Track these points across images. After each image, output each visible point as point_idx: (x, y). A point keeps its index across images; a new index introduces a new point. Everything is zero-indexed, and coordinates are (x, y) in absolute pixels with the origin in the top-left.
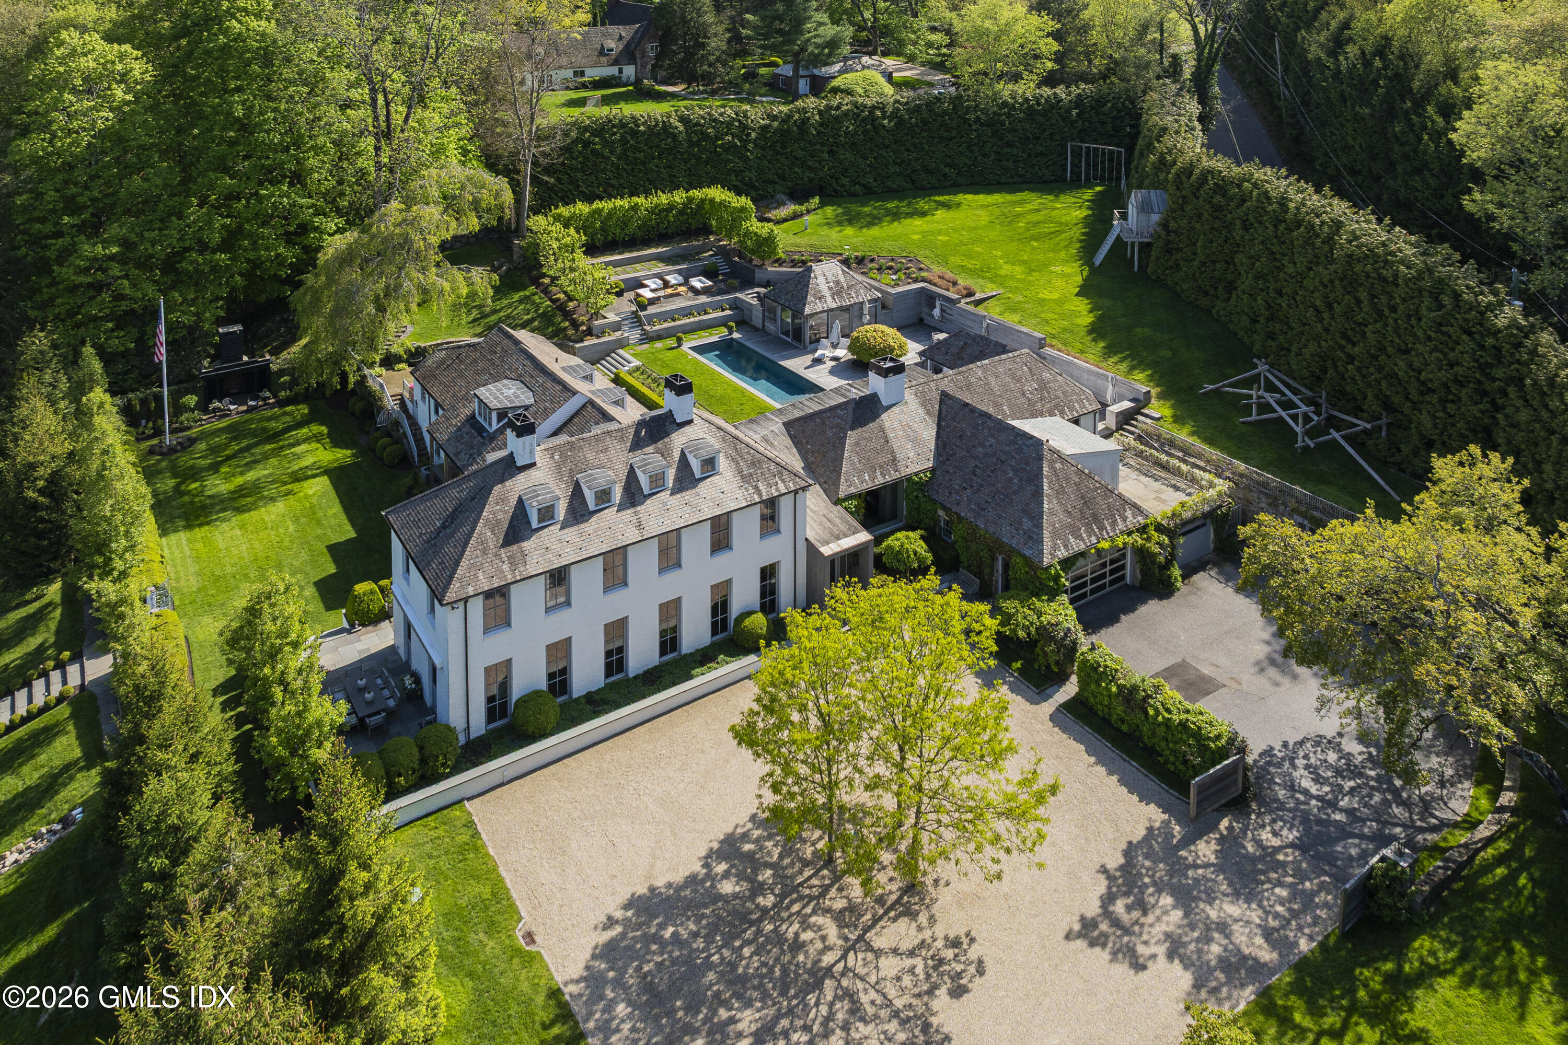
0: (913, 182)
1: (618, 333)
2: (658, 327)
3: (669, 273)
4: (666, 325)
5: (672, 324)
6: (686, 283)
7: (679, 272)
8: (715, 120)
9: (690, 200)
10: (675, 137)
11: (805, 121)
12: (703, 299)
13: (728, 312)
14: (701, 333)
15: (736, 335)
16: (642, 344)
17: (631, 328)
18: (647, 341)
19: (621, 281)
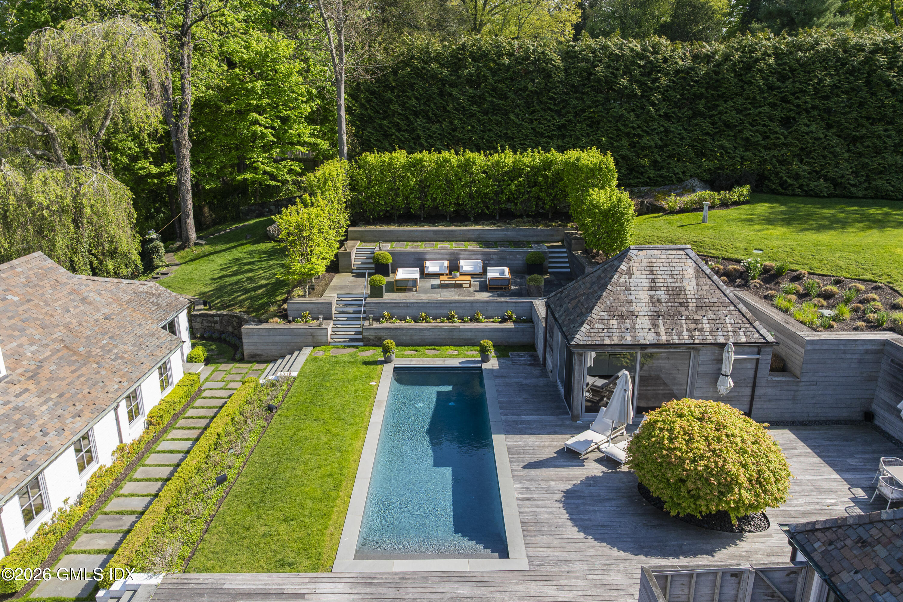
2: (387, 325)
3: (471, 256)
4: (398, 325)
12: (482, 297)
15: (491, 365)
16: (348, 347)
17: (349, 319)
18: (362, 344)
19: (393, 254)
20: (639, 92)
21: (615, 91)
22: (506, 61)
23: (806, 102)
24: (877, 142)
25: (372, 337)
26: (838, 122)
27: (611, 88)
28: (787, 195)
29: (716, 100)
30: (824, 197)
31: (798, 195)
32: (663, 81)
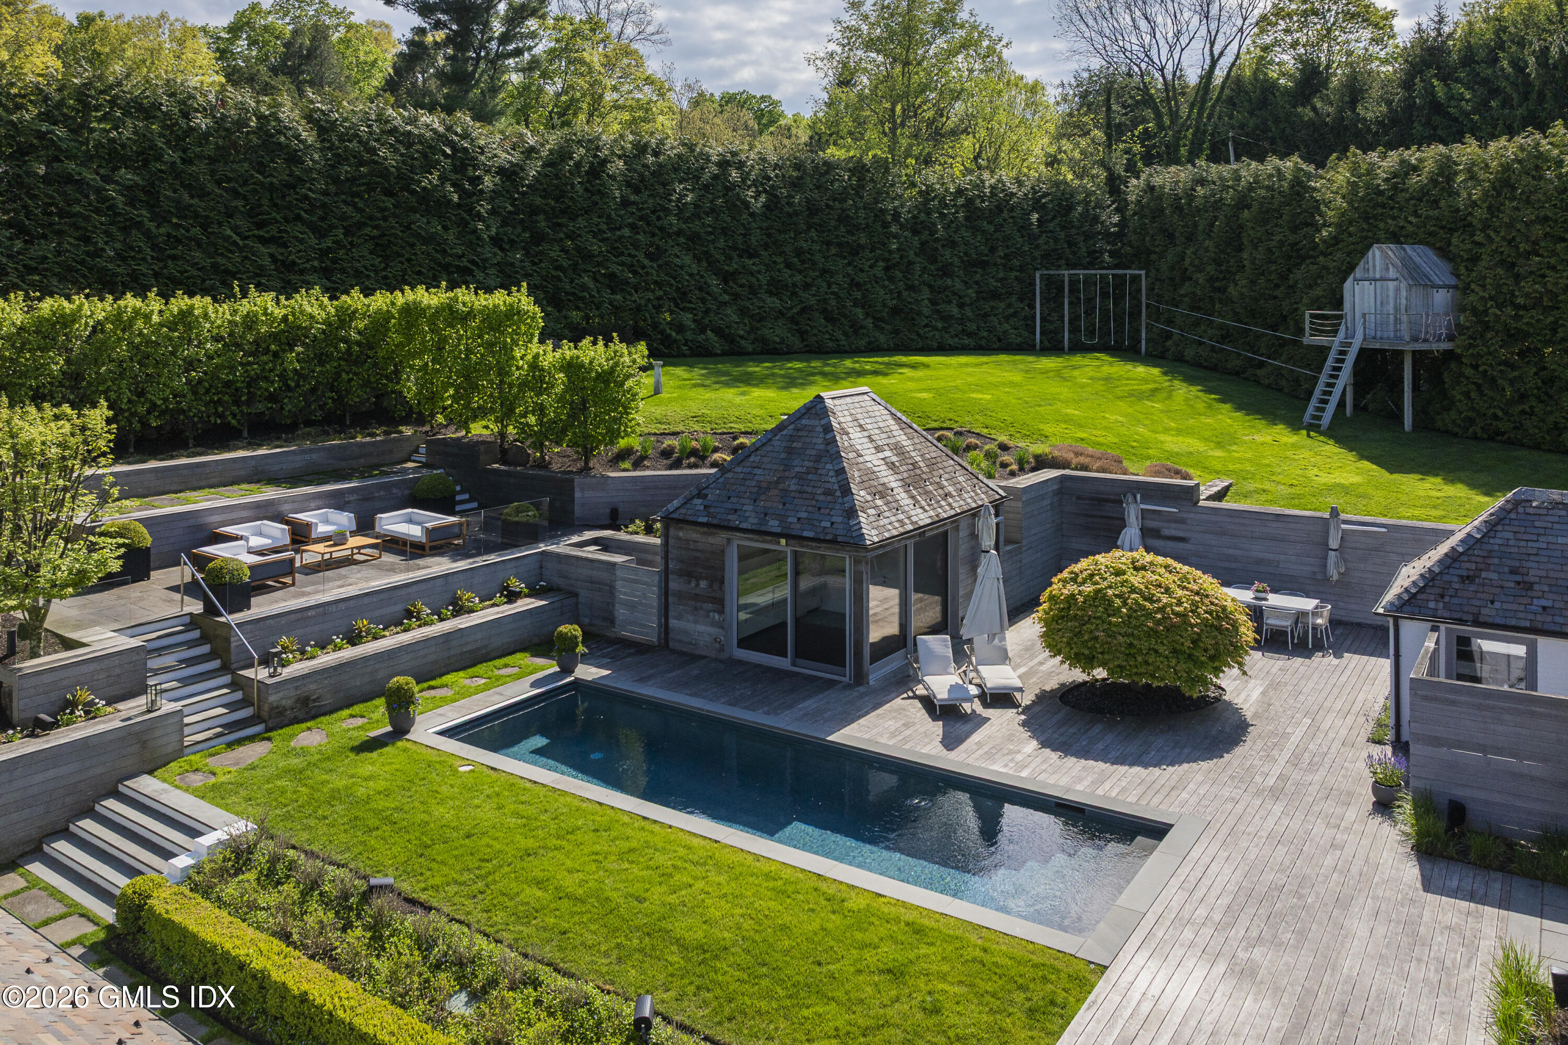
0: (802, 334)
1: (134, 707)
2: (297, 668)
3: (304, 504)
4: (326, 659)
5: (349, 653)
6: (365, 526)
7: (338, 502)
8: (394, 131)
9: (345, 317)
10: (294, 158)
11: (598, 168)
12: (440, 566)
13: (525, 604)
14: (458, 679)
15: (587, 672)
16: (240, 742)
17: (186, 681)
18: (259, 728)
19: (146, 522)
20: (455, 198)
21: (414, 192)
22: (201, 122)
23: (671, 224)
24: (753, 280)
25: (288, 703)
26: (706, 253)
27: (406, 188)
28: (673, 356)
29: (557, 217)
30: (716, 355)
31: (684, 356)
32: (488, 182)
